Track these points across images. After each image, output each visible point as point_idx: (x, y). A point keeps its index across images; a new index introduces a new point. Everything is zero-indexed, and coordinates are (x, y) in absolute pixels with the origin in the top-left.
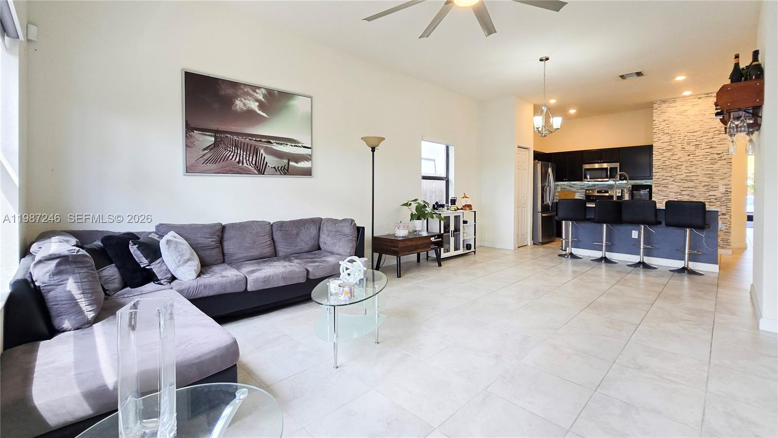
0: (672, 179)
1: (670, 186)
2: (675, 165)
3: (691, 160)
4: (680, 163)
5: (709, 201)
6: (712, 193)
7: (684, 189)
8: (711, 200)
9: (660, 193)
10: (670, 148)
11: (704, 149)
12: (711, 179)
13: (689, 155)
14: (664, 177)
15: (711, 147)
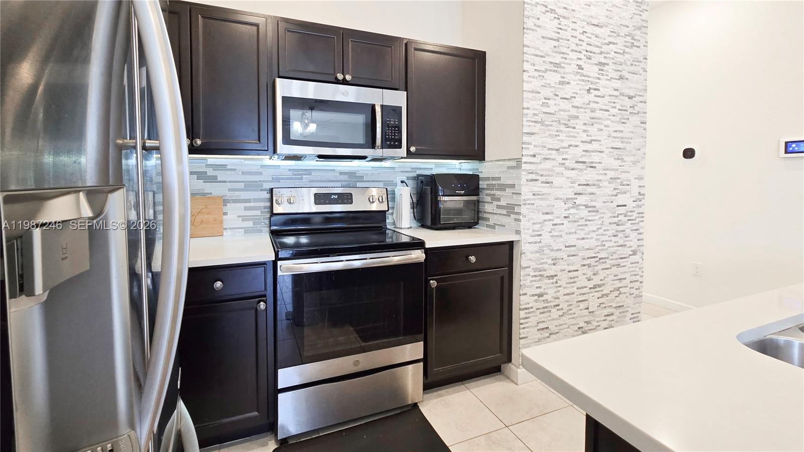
0: (559, 159)
1: (557, 181)
2: (564, 115)
3: (593, 105)
4: (574, 112)
5: (616, 220)
6: (621, 200)
7: (580, 189)
8: (621, 218)
9: (537, 202)
10: (558, 59)
11: (611, 78)
12: (619, 162)
13: (588, 91)
14: (546, 152)
15: (621, 78)
